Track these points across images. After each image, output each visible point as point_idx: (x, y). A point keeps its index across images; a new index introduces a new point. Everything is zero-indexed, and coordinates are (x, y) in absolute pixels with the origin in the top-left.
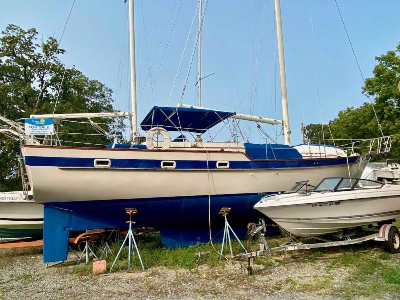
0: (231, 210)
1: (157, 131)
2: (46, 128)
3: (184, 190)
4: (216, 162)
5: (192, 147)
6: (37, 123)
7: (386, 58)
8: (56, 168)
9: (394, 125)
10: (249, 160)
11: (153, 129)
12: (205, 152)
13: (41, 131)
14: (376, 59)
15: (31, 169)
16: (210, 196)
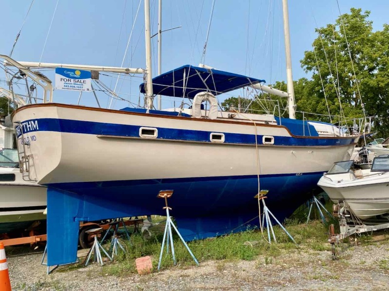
0: (268, 192)
1: (206, 97)
2: (82, 82)
3: (231, 168)
4: (263, 136)
5: (229, 118)
6: (71, 74)
7: (326, 31)
8: (95, 136)
9: (334, 104)
10: (290, 136)
11: (202, 93)
12: (252, 124)
13: (76, 86)
14: (316, 31)
15: (62, 136)
16: (259, 175)
